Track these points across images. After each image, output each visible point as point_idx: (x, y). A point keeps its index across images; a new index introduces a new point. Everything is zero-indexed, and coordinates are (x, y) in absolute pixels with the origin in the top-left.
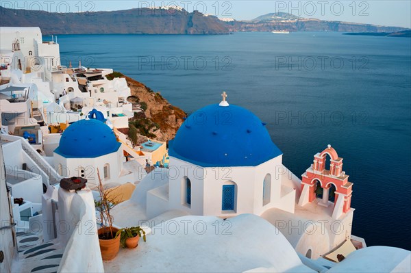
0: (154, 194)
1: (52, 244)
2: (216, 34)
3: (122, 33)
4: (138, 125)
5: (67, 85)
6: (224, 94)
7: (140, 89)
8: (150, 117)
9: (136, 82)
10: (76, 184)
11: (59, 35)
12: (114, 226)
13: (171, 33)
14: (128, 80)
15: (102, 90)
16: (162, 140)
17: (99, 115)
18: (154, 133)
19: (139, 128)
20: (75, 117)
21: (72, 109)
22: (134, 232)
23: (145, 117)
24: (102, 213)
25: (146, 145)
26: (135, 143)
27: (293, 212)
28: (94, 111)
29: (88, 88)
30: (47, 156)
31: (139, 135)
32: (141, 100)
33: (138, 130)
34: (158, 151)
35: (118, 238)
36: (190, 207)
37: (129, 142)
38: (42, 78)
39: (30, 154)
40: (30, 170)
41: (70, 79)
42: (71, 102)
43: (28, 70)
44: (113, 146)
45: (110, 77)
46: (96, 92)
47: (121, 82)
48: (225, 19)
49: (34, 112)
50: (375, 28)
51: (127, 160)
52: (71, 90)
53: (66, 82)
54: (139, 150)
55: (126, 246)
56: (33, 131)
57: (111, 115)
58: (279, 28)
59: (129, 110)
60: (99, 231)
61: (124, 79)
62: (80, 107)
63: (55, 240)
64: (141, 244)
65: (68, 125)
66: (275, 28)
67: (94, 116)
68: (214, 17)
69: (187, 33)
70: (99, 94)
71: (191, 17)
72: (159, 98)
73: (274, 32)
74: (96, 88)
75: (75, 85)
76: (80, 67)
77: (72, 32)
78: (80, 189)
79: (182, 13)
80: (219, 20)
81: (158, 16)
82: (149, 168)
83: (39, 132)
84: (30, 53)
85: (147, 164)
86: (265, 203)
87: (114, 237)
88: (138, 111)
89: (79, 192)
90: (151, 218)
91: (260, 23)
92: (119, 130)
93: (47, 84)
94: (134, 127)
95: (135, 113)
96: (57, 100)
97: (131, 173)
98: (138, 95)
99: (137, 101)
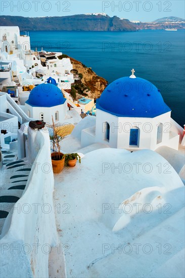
0: (86, 132)
1: (23, 161)
2: (128, 31)
3: (68, 30)
4: (77, 88)
5: (34, 62)
6: (133, 71)
7: (79, 66)
8: (84, 83)
9: (76, 61)
10: (37, 125)
11: (29, 31)
12: (61, 151)
13: (99, 30)
14: (71, 60)
15: (55, 65)
16: (92, 97)
17: (53, 81)
18: (87, 93)
19: (78, 89)
20: (39, 82)
21: (37, 76)
22: (74, 157)
23: (81, 82)
24: (54, 143)
25: (82, 100)
26: (74, 98)
27: (177, 149)
28: (50, 78)
29: (47, 64)
30: (21, 105)
31: (77, 94)
32: (79, 72)
33: (77, 91)
34: (89, 105)
35: (63, 160)
36: (109, 141)
37: (71, 98)
38: (20, 57)
39: (11, 103)
40: (11, 113)
41: (36, 58)
42: (36, 72)
43: (11, 52)
44: (60, 101)
45: (60, 57)
46: (51, 66)
47: (67, 61)
48: (134, 22)
49: (14, 78)
51: (70, 109)
52: (36, 65)
53: (33, 59)
54: (77, 103)
55: (68, 165)
56: (14, 89)
57: (60, 81)
58: (171, 27)
59: (71, 79)
60: (52, 154)
61: (69, 59)
62: (42, 76)
63: (25, 158)
64: (77, 164)
65: (34, 87)
66: (167, 27)
67: (50, 82)
68: (127, 20)
69: (109, 31)
70: (54, 68)
71: (112, 20)
72: (90, 72)
73: (167, 30)
74: (51, 64)
75: (39, 62)
76: (42, 51)
77: (38, 29)
78: (41, 128)
79: (106, 17)
80: (130, 22)
81: (91, 20)
82: (83, 115)
83: (17, 90)
84: (13, 42)
85: (82, 112)
86: (158, 142)
87: (61, 159)
88: (77, 79)
89: (40, 130)
90: (84, 146)
91: (157, 24)
92: (65, 90)
93: (22, 61)
94: (74, 89)
95: (75, 80)
96: (28, 71)
97: (72, 117)
98: (77, 69)
99: (77, 73)
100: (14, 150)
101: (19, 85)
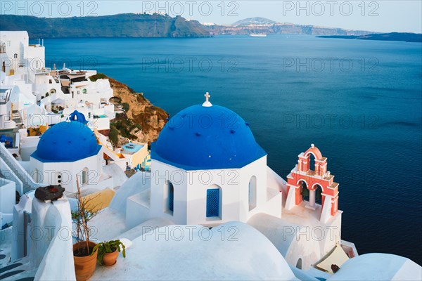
0: (135, 200)
1: (21, 264)
2: (198, 37)
3: (108, 36)
4: (119, 127)
5: (49, 88)
6: (207, 95)
7: (123, 90)
8: (132, 118)
9: (119, 83)
10: (51, 193)
11: (45, 38)
12: (91, 239)
13: (154, 36)
14: (111, 81)
15: (85, 91)
16: (144, 141)
17: (81, 117)
18: (135, 134)
19: (121, 129)
20: (57, 119)
21: (53, 110)
22: (113, 247)
23: (127, 117)
24: (79, 225)
25: (127, 147)
26: (115, 144)
27: (280, 216)
28: (76, 113)
29: (71, 90)
30: (23, 160)
31: (120, 137)
32: (124, 101)
33: (119, 131)
34: (139, 153)
35: (95, 255)
36: (172, 214)
37: (110, 145)
38: (25, 80)
39: (5, 159)
41: (53, 81)
42: (53, 104)
43: (12, 72)
44: (93, 149)
45: (94, 78)
46: (78, 93)
47: (104, 84)
48: (206, 24)
49: (14, 115)
50: (345, 32)
51: (107, 164)
52: (53, 91)
53: (49, 83)
54: (119, 152)
55: (103, 264)
56: (11, 134)
57: (92, 116)
58: (257, 32)
59: (111, 112)
60: (74, 246)
61: (108, 80)
62: (61, 109)
63: (24, 259)
64: (120, 260)
65: (48, 128)
66: (253, 32)
67: (76, 118)
68: (196, 22)
69: (169, 36)
70: (82, 96)
71: (174, 21)
72: (141, 100)
73: (253, 35)
74: (78, 89)
75: (58, 87)
76: (64, 69)
77: (59, 36)
78: (56, 199)
79: (165, 18)
80: (200, 25)
81: (143, 21)
82: (130, 172)
83: (17, 135)
84: (16, 56)
85: (128, 168)
86: (251, 208)
87: (90, 253)
88: (120, 112)
89: (55, 203)
90: (130, 227)
91: (239, 27)
92: (100, 132)
93: (30, 86)
94: (115, 128)
95: (117, 114)
96: (39, 102)
97: (110, 177)
98: (120, 96)
99: (120, 102)
100: (5, 245)
101: (21, 127)
